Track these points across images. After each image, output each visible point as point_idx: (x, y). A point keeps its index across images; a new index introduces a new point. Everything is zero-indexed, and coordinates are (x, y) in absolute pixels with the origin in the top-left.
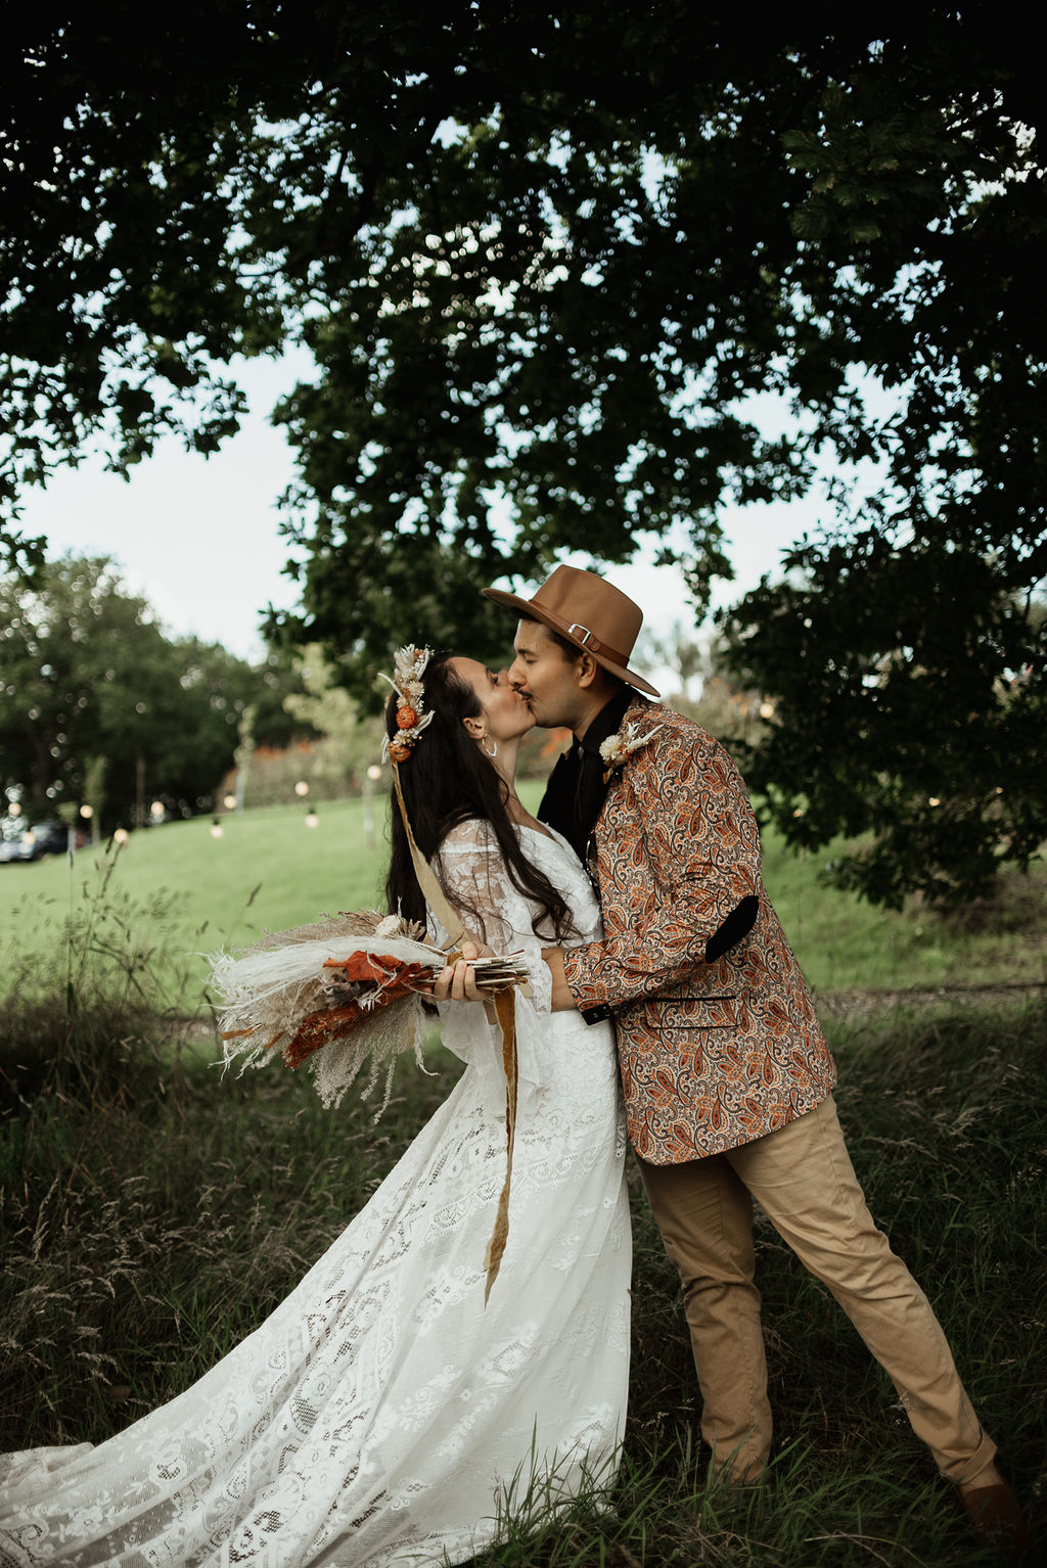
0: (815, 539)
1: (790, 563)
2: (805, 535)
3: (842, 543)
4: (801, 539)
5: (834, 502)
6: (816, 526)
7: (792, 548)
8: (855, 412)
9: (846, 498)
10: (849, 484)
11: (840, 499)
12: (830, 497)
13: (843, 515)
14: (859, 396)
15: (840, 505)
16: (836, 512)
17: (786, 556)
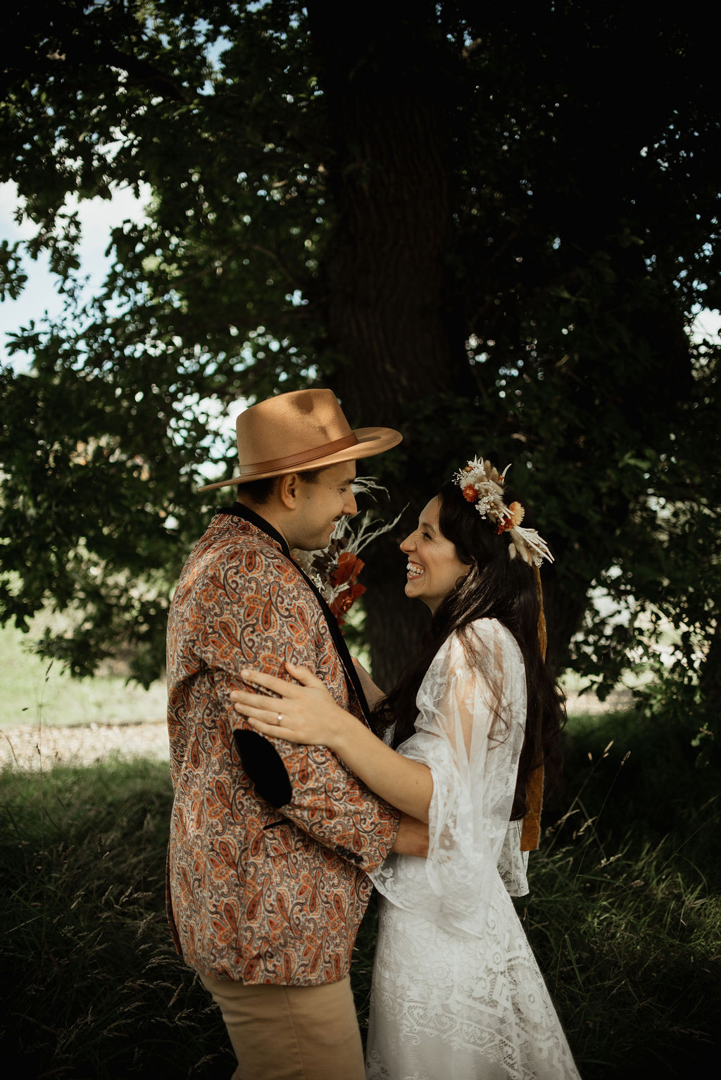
0: (41, 327)
1: (14, 347)
2: (32, 323)
3: (63, 334)
4: (28, 326)
5: (64, 296)
6: (43, 316)
7: (19, 333)
8: (73, 231)
9: (77, 293)
10: (81, 282)
11: (71, 294)
12: (62, 291)
13: (70, 310)
14: (78, 219)
15: (70, 300)
16: (64, 306)
17: (12, 339)
